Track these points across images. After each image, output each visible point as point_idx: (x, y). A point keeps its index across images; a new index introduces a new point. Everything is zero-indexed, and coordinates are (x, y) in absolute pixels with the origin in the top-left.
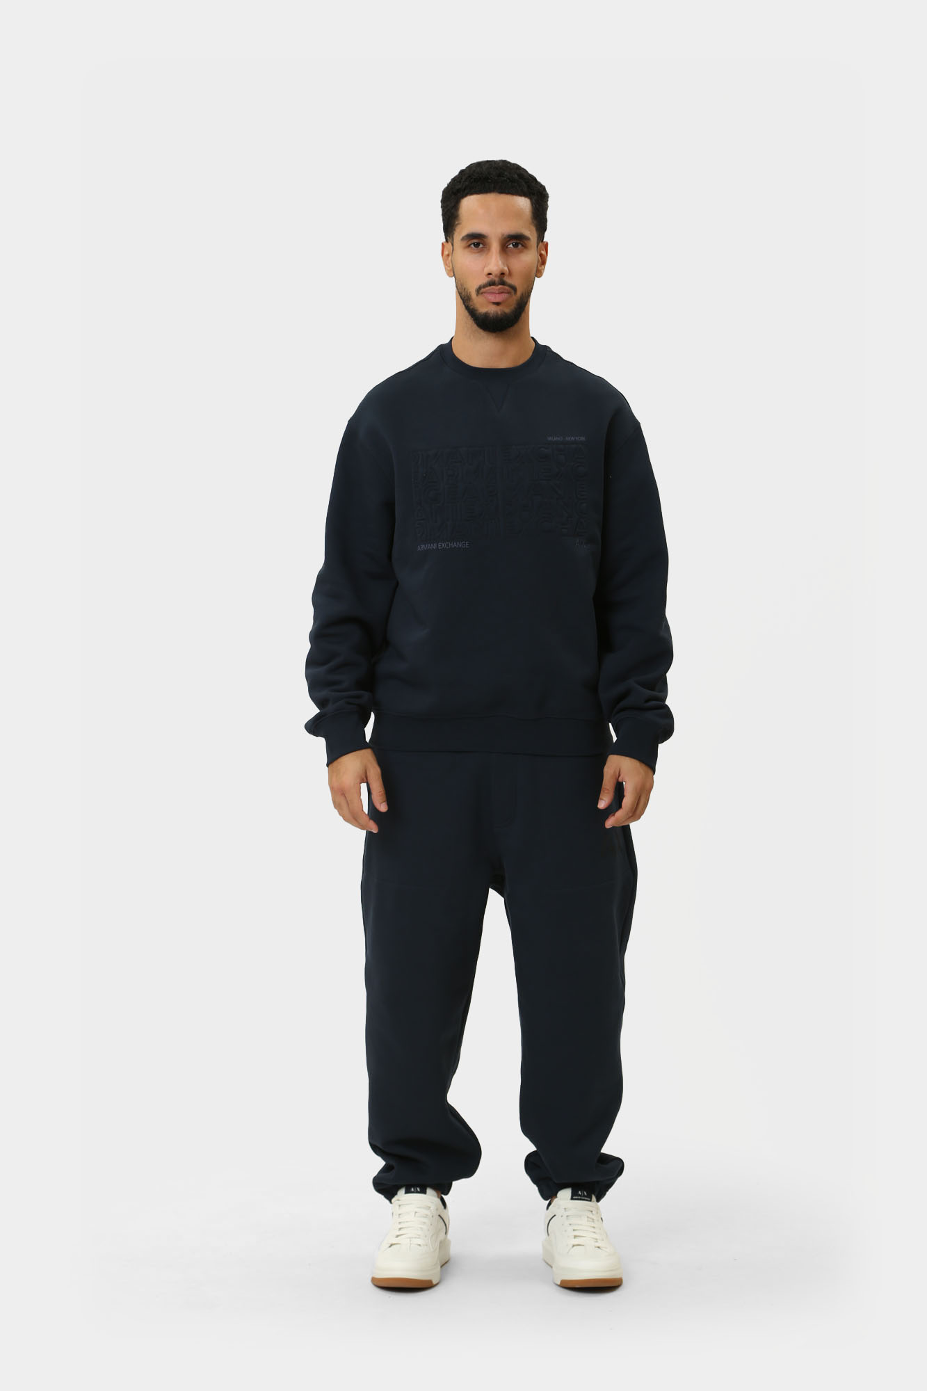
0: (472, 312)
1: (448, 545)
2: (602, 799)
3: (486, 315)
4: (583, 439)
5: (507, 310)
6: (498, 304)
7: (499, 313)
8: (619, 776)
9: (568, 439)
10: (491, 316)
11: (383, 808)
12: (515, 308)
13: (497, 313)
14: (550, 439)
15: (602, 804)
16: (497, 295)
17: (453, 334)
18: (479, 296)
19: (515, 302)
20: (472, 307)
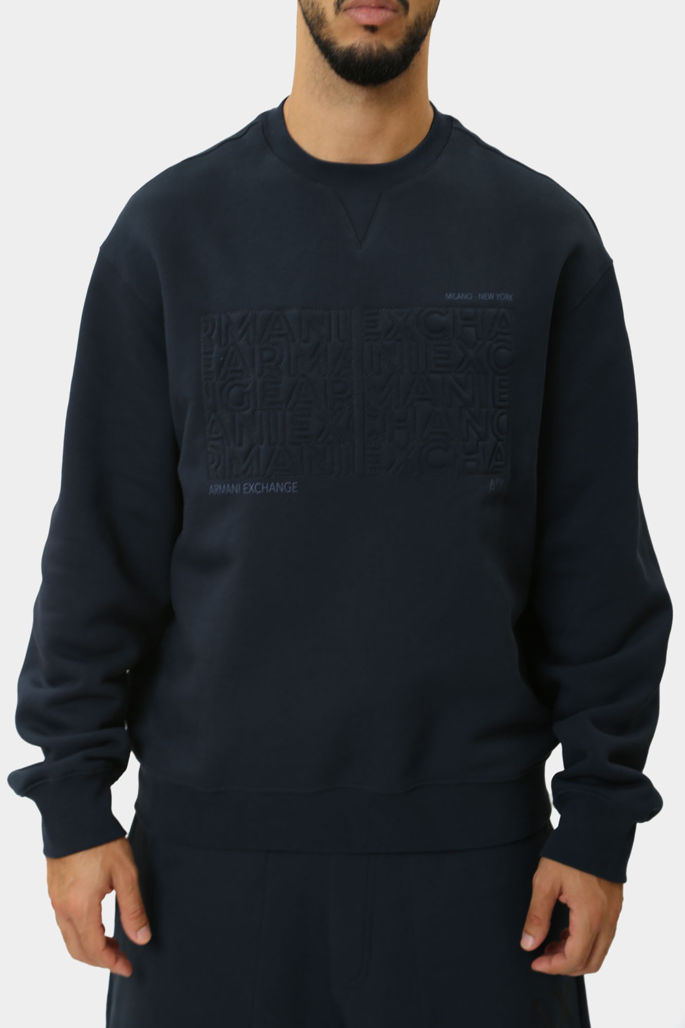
0: (325, 47)
1: (259, 488)
2: (529, 934)
3: (350, 53)
4: (509, 297)
5: (390, 45)
6: (372, 29)
7: (375, 48)
8: (561, 893)
9: (483, 297)
10: (360, 54)
11: (141, 936)
12: (405, 43)
13: (371, 49)
14: (449, 296)
15: (529, 943)
16: (373, 11)
17: (288, 92)
18: (340, 14)
19: (404, 29)
20: (325, 38)
